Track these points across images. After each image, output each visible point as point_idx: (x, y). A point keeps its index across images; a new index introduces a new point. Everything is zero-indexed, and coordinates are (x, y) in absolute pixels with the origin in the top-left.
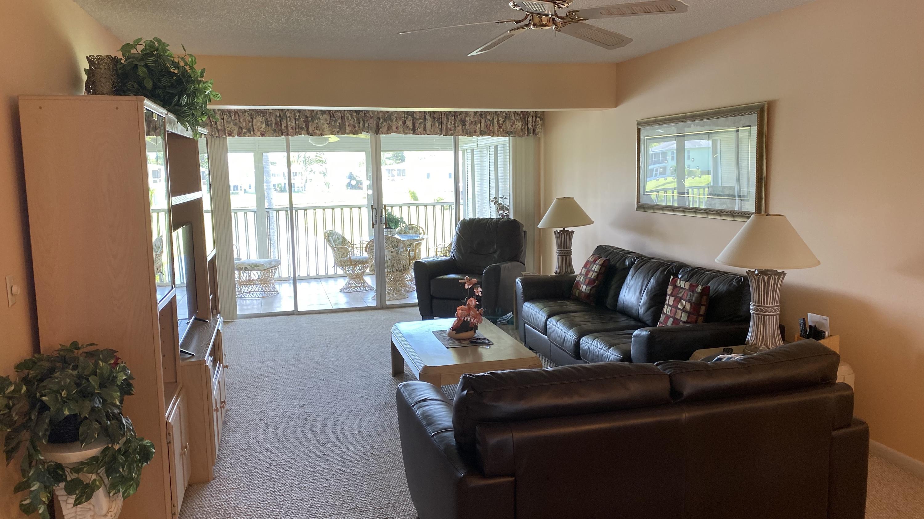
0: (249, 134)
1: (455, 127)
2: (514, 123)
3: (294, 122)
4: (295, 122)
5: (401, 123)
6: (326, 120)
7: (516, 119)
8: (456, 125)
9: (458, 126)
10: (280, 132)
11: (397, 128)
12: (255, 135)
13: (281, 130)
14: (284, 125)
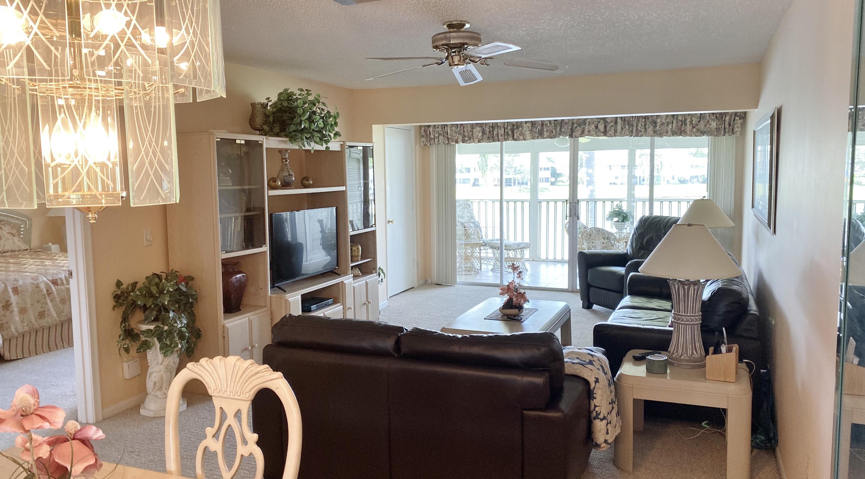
0: (469, 141)
1: (645, 128)
2: (709, 122)
3: (503, 130)
4: (505, 130)
5: (593, 126)
6: (529, 128)
7: (711, 119)
8: (647, 127)
9: (649, 128)
10: (492, 139)
11: (589, 131)
12: (474, 142)
13: (493, 137)
14: (495, 133)
